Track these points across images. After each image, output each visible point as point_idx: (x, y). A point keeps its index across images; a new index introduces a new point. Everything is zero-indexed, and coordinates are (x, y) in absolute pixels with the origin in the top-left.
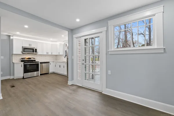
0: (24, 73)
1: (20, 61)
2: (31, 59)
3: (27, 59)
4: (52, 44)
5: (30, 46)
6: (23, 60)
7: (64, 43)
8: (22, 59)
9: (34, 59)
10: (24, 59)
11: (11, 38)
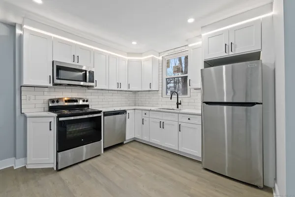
0: (58, 152)
1: (47, 109)
2: (76, 101)
3: (66, 101)
4: (129, 61)
5: (76, 63)
6: (56, 104)
7: (160, 58)
8: (53, 101)
9: (85, 103)
10: (58, 102)
11: (18, 31)
